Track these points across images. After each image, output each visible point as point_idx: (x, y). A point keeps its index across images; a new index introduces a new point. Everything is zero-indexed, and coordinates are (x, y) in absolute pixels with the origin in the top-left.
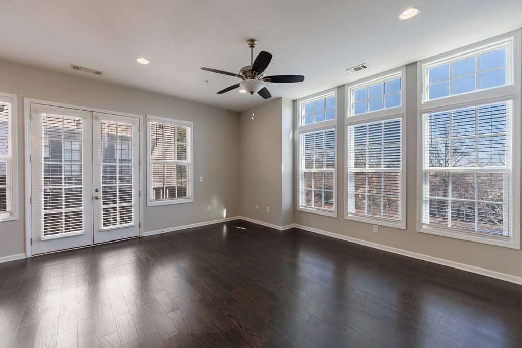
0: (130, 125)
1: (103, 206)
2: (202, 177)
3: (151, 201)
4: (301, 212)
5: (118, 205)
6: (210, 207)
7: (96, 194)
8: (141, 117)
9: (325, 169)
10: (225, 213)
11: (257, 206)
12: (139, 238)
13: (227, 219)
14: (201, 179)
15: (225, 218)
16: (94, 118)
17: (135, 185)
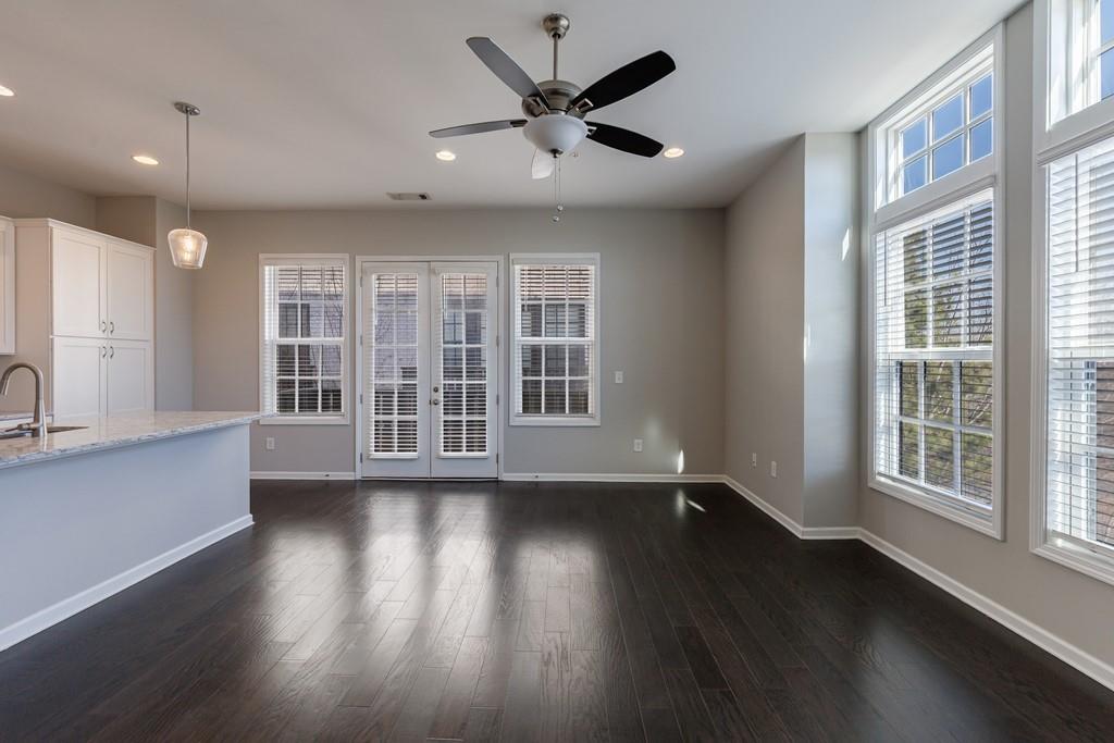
0: (484, 276)
1: (443, 418)
2: (621, 373)
3: (518, 415)
4: (879, 495)
5: (464, 418)
6: (640, 441)
7: (434, 395)
8: (501, 258)
9: (964, 348)
10: (680, 462)
11: (754, 455)
12: (496, 481)
13: (687, 478)
14: (619, 378)
15: (682, 473)
16: (432, 272)
17: (491, 383)
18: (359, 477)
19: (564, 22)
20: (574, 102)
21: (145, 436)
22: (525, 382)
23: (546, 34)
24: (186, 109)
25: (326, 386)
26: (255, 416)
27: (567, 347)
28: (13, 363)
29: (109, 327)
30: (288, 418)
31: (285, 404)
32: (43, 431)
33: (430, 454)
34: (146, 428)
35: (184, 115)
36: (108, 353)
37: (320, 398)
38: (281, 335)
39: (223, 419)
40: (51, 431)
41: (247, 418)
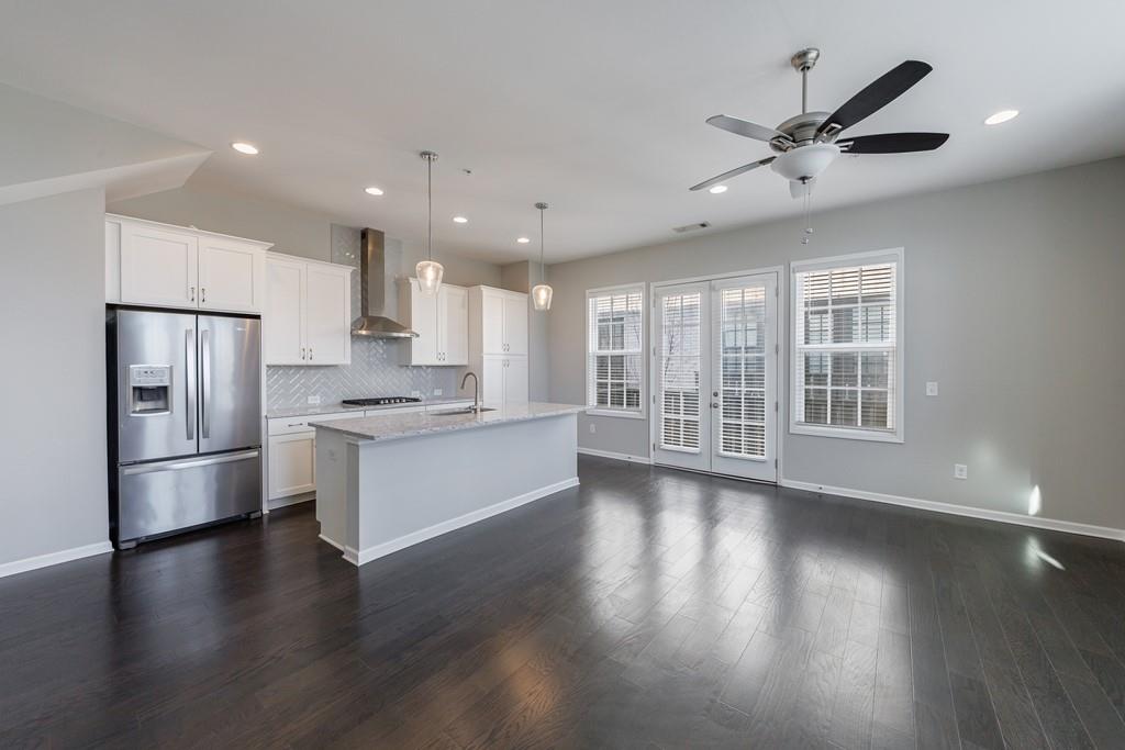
1: (722, 420)
2: (935, 384)
3: (799, 423)
6: (964, 466)
7: (714, 400)
8: (781, 268)
12: (776, 485)
13: (1041, 523)
14: (932, 389)
15: (1036, 515)
16: (712, 289)
17: (769, 391)
18: (652, 463)
19: (813, 55)
20: (820, 130)
21: (520, 417)
22: (807, 391)
23: (794, 69)
24: (541, 206)
25: (630, 387)
26: (581, 409)
27: (860, 354)
28: (467, 372)
29: (507, 347)
30: (603, 411)
31: (602, 400)
32: (479, 410)
33: (710, 452)
34: (524, 414)
35: (539, 210)
36: (506, 364)
37: (625, 397)
38: (600, 348)
39: (561, 409)
40: (482, 410)
41: (578, 409)
